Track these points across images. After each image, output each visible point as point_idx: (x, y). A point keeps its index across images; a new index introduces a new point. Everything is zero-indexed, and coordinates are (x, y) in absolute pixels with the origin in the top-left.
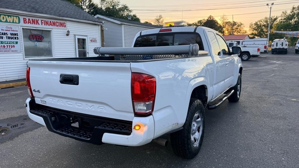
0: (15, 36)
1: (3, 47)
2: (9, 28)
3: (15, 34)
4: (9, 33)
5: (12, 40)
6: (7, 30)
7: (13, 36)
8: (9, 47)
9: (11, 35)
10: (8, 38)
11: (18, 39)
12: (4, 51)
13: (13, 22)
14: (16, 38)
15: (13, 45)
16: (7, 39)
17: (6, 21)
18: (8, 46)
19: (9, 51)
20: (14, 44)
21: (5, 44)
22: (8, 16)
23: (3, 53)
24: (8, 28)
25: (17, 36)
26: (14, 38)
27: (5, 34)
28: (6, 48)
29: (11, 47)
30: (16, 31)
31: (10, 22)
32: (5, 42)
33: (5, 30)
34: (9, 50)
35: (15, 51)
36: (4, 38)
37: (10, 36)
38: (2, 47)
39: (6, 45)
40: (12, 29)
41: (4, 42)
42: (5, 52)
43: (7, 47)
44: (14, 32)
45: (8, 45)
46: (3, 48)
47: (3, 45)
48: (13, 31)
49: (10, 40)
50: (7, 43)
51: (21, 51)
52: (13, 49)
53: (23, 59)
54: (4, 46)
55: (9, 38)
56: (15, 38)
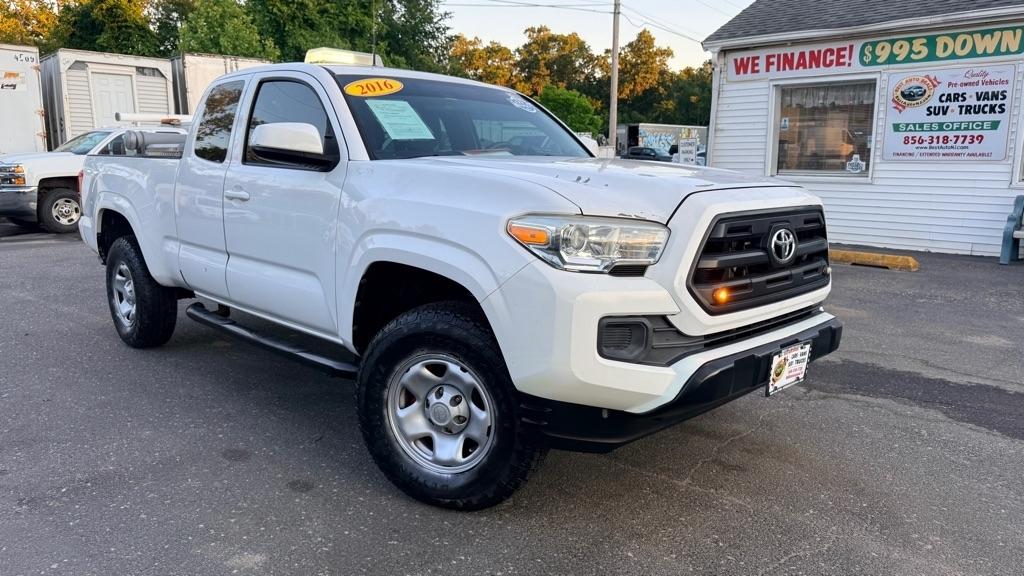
0: (994, 102)
1: (941, 140)
2: (978, 75)
3: (995, 96)
4: (971, 92)
5: (981, 117)
6: (966, 84)
7: (982, 103)
8: (961, 139)
9: (979, 99)
10: (964, 109)
11: (1003, 111)
12: (944, 155)
13: (997, 52)
14: (997, 109)
15: (976, 133)
16: (961, 113)
17: (973, 54)
18: (958, 137)
19: (959, 155)
20: (982, 129)
21: (952, 130)
22: (983, 33)
23: (937, 162)
24: (973, 76)
25: (999, 102)
26: (987, 109)
27: (956, 97)
28: (950, 144)
29: (968, 140)
30: (1002, 82)
31: (985, 54)
32: (952, 123)
33: (962, 85)
34: (960, 151)
35: (982, 155)
36: (953, 111)
37: (972, 101)
38: (938, 142)
39: (951, 135)
40: (987, 79)
41: (950, 126)
42: (947, 158)
43: (956, 142)
44: (990, 89)
45: (960, 133)
46: (941, 144)
47: (942, 134)
48: (991, 82)
49: (973, 117)
50: (958, 129)
51: (1006, 157)
52: (975, 147)
53: (1006, 185)
54: (946, 139)
55: (968, 111)
56: (992, 109)
